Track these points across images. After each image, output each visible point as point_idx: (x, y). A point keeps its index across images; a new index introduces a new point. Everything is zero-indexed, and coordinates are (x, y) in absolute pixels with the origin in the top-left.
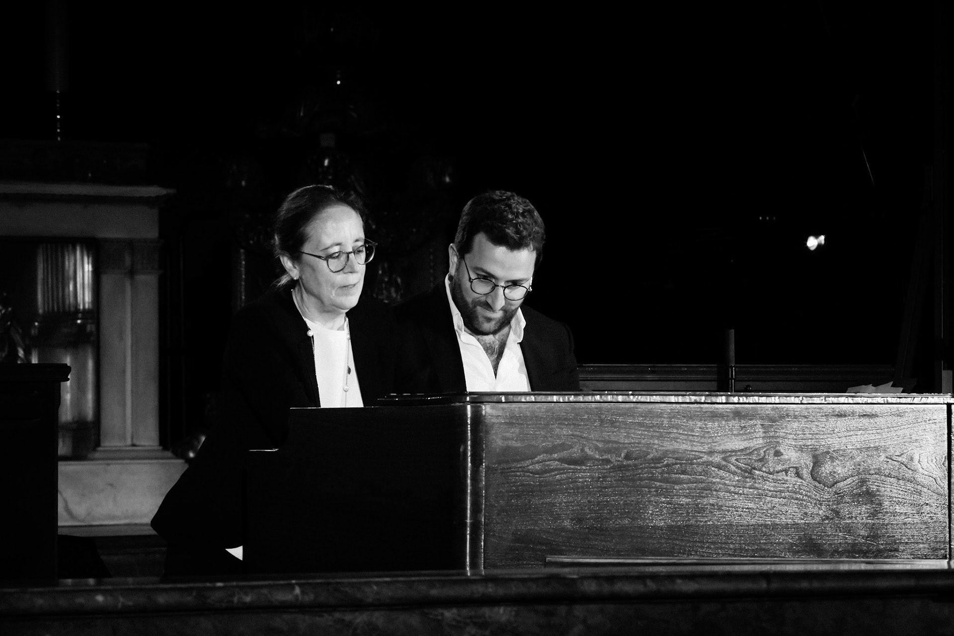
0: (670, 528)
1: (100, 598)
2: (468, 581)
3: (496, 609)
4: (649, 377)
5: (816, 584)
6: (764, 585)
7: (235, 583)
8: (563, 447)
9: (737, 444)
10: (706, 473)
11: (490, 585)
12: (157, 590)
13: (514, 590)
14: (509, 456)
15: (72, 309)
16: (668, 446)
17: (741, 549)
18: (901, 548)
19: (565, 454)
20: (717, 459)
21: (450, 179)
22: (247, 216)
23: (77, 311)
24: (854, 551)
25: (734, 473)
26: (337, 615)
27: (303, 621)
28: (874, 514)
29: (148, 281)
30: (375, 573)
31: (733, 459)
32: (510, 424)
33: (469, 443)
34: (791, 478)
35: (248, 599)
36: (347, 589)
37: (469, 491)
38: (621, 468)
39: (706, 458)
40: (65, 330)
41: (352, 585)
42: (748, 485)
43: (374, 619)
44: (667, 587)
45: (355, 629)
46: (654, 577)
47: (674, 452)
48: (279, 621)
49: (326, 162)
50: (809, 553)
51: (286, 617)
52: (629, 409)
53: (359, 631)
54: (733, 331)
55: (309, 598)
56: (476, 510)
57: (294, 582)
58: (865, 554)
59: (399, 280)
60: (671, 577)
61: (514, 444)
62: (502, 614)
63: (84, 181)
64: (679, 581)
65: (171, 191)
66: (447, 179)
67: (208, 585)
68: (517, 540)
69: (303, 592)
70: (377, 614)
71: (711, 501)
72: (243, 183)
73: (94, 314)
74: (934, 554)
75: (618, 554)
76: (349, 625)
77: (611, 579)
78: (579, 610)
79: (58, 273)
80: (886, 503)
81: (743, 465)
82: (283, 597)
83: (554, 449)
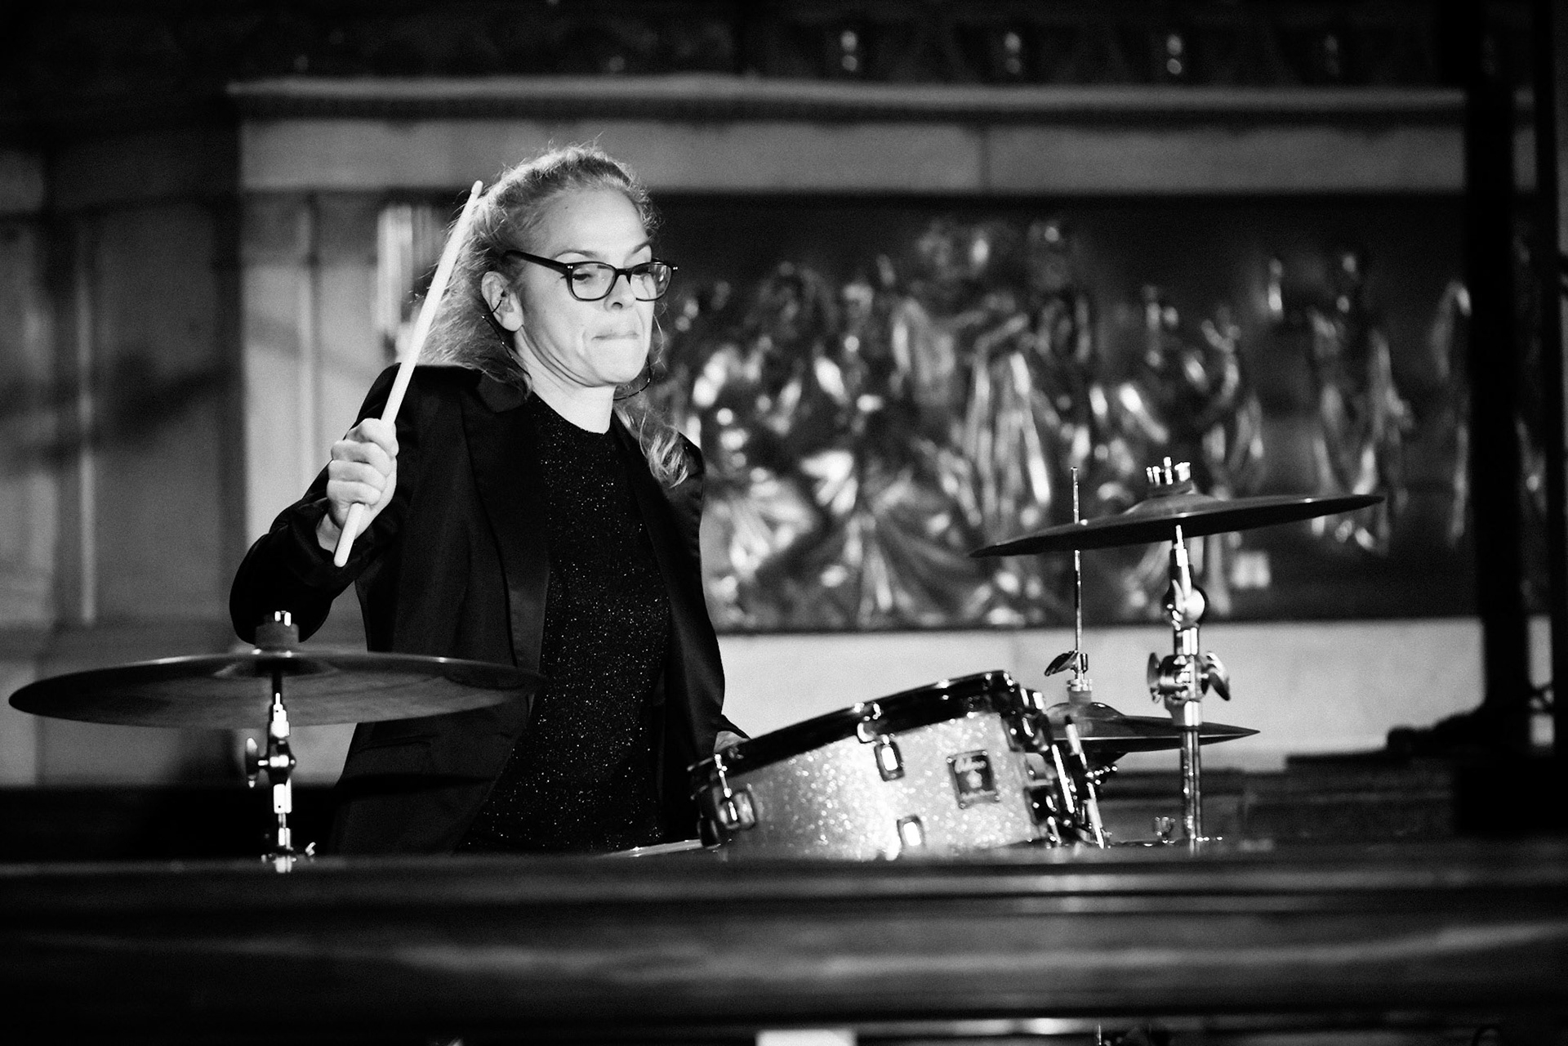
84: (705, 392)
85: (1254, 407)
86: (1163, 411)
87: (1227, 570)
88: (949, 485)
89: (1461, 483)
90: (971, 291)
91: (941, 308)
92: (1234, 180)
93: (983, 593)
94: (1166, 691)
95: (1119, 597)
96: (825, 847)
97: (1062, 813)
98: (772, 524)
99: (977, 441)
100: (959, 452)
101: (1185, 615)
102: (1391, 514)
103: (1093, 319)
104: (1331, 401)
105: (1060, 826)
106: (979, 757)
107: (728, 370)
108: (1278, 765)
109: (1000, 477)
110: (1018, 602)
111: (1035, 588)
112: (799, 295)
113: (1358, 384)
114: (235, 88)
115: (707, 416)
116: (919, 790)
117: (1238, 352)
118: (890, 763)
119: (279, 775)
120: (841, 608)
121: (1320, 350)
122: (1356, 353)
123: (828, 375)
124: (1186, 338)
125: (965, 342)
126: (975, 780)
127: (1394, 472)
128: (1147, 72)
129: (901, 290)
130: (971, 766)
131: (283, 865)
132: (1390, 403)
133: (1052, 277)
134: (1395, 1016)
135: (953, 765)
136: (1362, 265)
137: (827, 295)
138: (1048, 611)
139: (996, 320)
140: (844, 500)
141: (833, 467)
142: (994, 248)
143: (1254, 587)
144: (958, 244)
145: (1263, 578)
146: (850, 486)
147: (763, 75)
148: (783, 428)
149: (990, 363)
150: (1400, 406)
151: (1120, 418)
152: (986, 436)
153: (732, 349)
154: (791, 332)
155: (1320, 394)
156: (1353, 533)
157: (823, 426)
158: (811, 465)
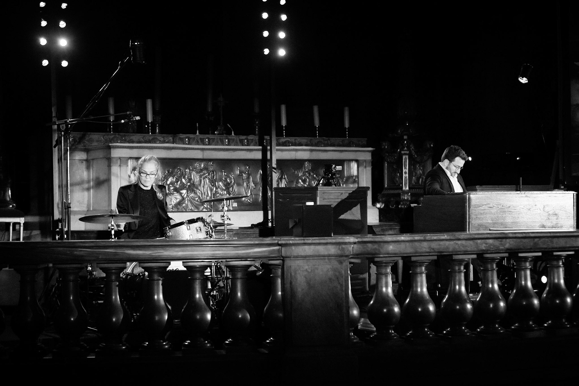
0: (512, 222)
2: (467, 234)
3: (489, 240)
4: (498, 188)
7: (432, 235)
8: (489, 204)
9: (526, 203)
10: (520, 210)
11: (488, 235)
12: (414, 236)
13: (494, 236)
14: (477, 206)
15: (353, 175)
16: (511, 203)
17: (528, 227)
18: (563, 226)
19: (489, 206)
20: (522, 207)
21: (433, 145)
22: (387, 154)
23: (354, 176)
24: (553, 227)
25: (526, 210)
26: (455, 242)
27: (447, 243)
28: (557, 219)
29: (369, 169)
30: (463, 232)
31: (526, 207)
32: (476, 199)
33: (468, 203)
34: (539, 211)
35: (435, 238)
36: (457, 236)
37: (468, 214)
38: (501, 209)
39: (520, 206)
40: (351, 180)
41: (457, 235)
42: (529, 212)
43: (463, 243)
44: (528, 235)
45: (458, 245)
46: (524, 233)
47: (512, 205)
48: (442, 243)
49: (405, 142)
50: (542, 227)
51: (443, 242)
52: (503, 195)
53: (459, 245)
55: (448, 238)
57: (445, 234)
58: (556, 228)
59: (422, 168)
61: (477, 203)
62: (491, 241)
63: (353, 146)
64: (530, 234)
65: (374, 149)
66: (432, 146)
67: (426, 235)
68: (478, 225)
69: (447, 236)
71: (521, 216)
72: (386, 147)
73: (358, 176)
75: (501, 228)
76: (457, 244)
78: (508, 240)
79: (349, 168)
80: (560, 216)
81: (528, 208)
82: (443, 237)
83: (486, 205)
84: (168, 183)
85: (236, 185)
86: (225, 186)
87: (232, 205)
88: (198, 194)
89: (261, 195)
90: (201, 170)
91: (197, 173)
92: (233, 157)
93: (202, 207)
94: (223, 219)
96: (181, 239)
98: (176, 199)
99: (201, 188)
100: (200, 190)
101: (225, 210)
103: (216, 174)
104: (245, 184)
105: (209, 236)
106: (200, 227)
107: (171, 180)
108: (238, 228)
109: (204, 193)
110: (206, 208)
111: (208, 207)
112: (180, 171)
114: (110, 144)
115: (169, 185)
116: (192, 231)
117: (234, 178)
118: (189, 228)
119: (112, 229)
120: (185, 209)
121: (244, 178)
122: (248, 178)
123: (183, 180)
124: (227, 176)
126: (199, 230)
128: (223, 144)
129: (193, 170)
130: (198, 228)
131: (113, 240)
132: (252, 184)
133: (211, 169)
134: (249, 259)
135: (196, 228)
136: (249, 168)
137: (184, 171)
138: (210, 209)
139: (204, 174)
140: (185, 196)
141: (184, 192)
142: (204, 165)
143: (235, 207)
144: (200, 165)
145: (236, 206)
146: (186, 194)
147: (176, 144)
148: (178, 187)
149: (203, 179)
150: (253, 185)
151: (219, 186)
152: (203, 188)
153: (172, 177)
154: (179, 175)
155: (244, 183)
156: (248, 200)
157: (183, 187)
158: (181, 192)
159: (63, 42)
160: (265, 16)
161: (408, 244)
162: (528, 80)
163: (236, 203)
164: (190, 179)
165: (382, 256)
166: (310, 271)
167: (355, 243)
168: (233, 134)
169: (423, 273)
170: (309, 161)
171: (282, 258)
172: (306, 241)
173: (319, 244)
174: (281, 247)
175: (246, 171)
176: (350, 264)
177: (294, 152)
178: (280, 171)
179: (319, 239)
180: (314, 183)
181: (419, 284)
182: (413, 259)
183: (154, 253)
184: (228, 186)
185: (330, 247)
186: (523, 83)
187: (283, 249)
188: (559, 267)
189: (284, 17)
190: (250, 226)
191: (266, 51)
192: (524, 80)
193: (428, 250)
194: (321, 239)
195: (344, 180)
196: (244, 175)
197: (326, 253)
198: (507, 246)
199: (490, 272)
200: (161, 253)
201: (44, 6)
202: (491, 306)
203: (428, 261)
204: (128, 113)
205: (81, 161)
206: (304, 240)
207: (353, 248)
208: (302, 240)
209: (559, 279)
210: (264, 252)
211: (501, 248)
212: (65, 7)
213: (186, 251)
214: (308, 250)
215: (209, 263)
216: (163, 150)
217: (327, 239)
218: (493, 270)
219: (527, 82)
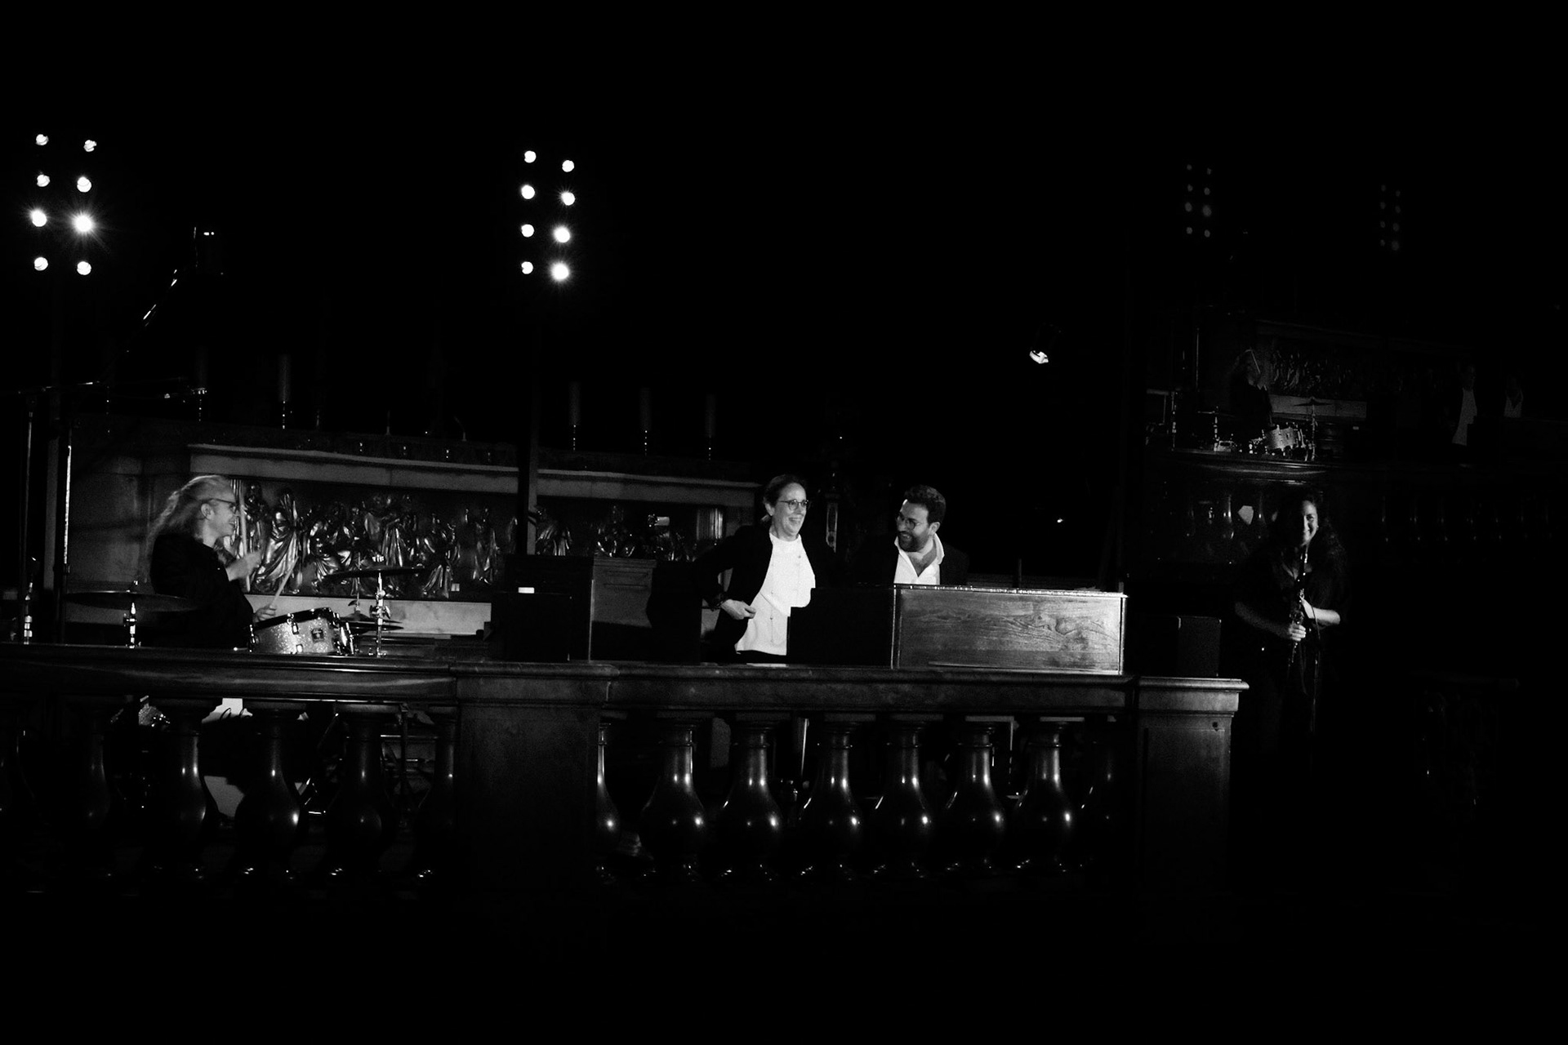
0: (988, 652)
1: (717, 672)
2: (892, 672)
3: (904, 685)
5: (1055, 680)
6: (1030, 679)
8: (939, 611)
9: (1022, 613)
10: (1006, 626)
13: (913, 677)
14: (914, 614)
16: (988, 612)
18: (1096, 665)
19: (939, 614)
20: (1011, 619)
24: (1074, 665)
25: (1019, 627)
26: (829, 685)
27: (813, 687)
28: (1084, 648)
30: (847, 667)
31: (1019, 620)
32: (914, 599)
33: (895, 607)
34: (1045, 630)
35: (787, 675)
36: (834, 673)
37: (894, 630)
38: (965, 622)
39: (1006, 619)
41: (836, 671)
42: (1025, 632)
43: (846, 688)
44: (985, 678)
45: (837, 691)
46: (980, 673)
47: (991, 615)
48: (801, 686)
49: (834, 475)
50: (1055, 665)
51: (805, 684)
53: (840, 693)
54: (1020, 561)
55: (815, 676)
56: (896, 636)
57: (809, 668)
58: (1079, 667)
60: (986, 673)
61: (913, 608)
62: (906, 688)
64: (991, 676)
68: (915, 654)
69: (813, 673)
70: (847, 685)
71: (1008, 639)
74: (1112, 668)
76: (834, 689)
77: (959, 673)
78: (944, 687)
79: (707, 523)
80: (1090, 643)
81: (1023, 623)
82: (803, 675)
83: (934, 612)
84: (312, 533)
85: (459, 546)
86: (434, 545)
87: (449, 587)
90: (387, 511)
91: (377, 515)
92: (456, 487)
94: (374, 615)
95: (420, 592)
97: (342, 645)
98: (329, 568)
99: (384, 549)
101: (379, 596)
102: (493, 576)
103: (417, 522)
104: (479, 545)
105: (341, 648)
106: (320, 630)
107: (319, 528)
108: (449, 637)
113: (487, 541)
114: (189, 445)
115: (313, 539)
116: (303, 638)
117: (456, 531)
118: (295, 627)
119: (132, 624)
120: (345, 591)
121: (477, 532)
122: (487, 534)
123: (346, 530)
124: (442, 527)
125: (383, 525)
126: (318, 636)
127: (494, 565)
128: (441, 459)
129: (368, 510)
130: (317, 632)
131: (131, 647)
132: (495, 547)
133: (407, 509)
134: (385, 702)
135: (312, 632)
136: (490, 511)
137: (347, 509)
138: (400, 595)
139: (392, 519)
140: (348, 563)
141: (346, 554)
142: (392, 501)
143: (456, 592)
144: (383, 499)
145: (458, 590)
146: (350, 559)
147: (338, 453)
148: (333, 543)
149: (389, 530)
150: (497, 548)
151: (423, 547)
152: (387, 549)
153: (320, 523)
154: (336, 519)
155: (476, 543)
156: (483, 580)
157: (344, 543)
158: (341, 554)
159: (84, 224)
160: (528, 192)
161: (729, 685)
162: (1049, 358)
163: (458, 585)
164: (359, 529)
165: (672, 707)
166: (514, 732)
167: (613, 678)
168: (464, 440)
169: (761, 747)
170: (621, 503)
171: (457, 703)
172: (509, 669)
173: (537, 676)
174: (455, 679)
175: (484, 518)
176: (602, 722)
177: (587, 485)
178: (556, 522)
179: (538, 666)
180: (629, 551)
181: (751, 769)
182: (739, 717)
183: (181, 678)
184: (441, 546)
185: (562, 683)
186: (1040, 363)
187: (460, 685)
188: (1052, 747)
189: (568, 198)
190: (475, 633)
191: (527, 268)
192: (1040, 358)
193: (771, 700)
194: (542, 667)
195: (695, 548)
196: (478, 525)
197: (552, 696)
198: (941, 698)
199: (904, 751)
200: (196, 678)
201: (45, 143)
202: (903, 822)
203: (772, 723)
204: (179, 378)
205: (129, 477)
206: (505, 666)
207: (611, 687)
208: (500, 665)
209: (1051, 774)
210: (418, 686)
211: (929, 702)
212: (93, 149)
213: (250, 677)
214: (512, 688)
215: (298, 704)
216: (305, 465)
217: (554, 667)
218: (910, 747)
219: (1046, 361)
